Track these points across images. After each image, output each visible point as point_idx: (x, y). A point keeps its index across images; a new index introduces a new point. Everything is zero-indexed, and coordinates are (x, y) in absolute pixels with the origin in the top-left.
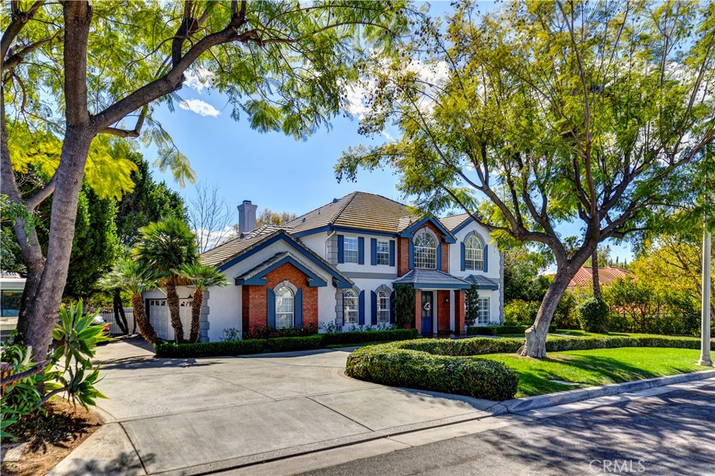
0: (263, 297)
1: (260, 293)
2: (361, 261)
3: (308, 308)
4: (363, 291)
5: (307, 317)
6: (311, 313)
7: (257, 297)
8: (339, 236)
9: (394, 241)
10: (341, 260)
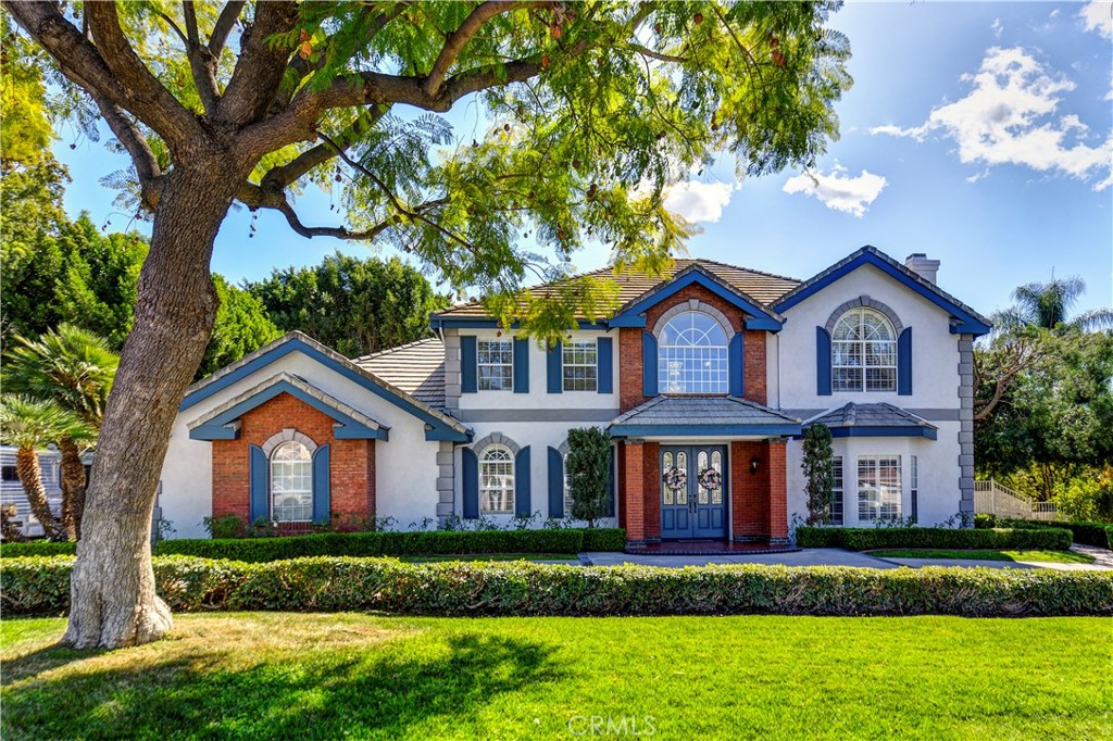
0: (241, 461)
1: (235, 454)
2: (522, 386)
3: (342, 484)
4: (528, 449)
5: (345, 499)
6: (352, 491)
7: (227, 461)
8: (463, 338)
9: (610, 340)
10: (469, 385)
